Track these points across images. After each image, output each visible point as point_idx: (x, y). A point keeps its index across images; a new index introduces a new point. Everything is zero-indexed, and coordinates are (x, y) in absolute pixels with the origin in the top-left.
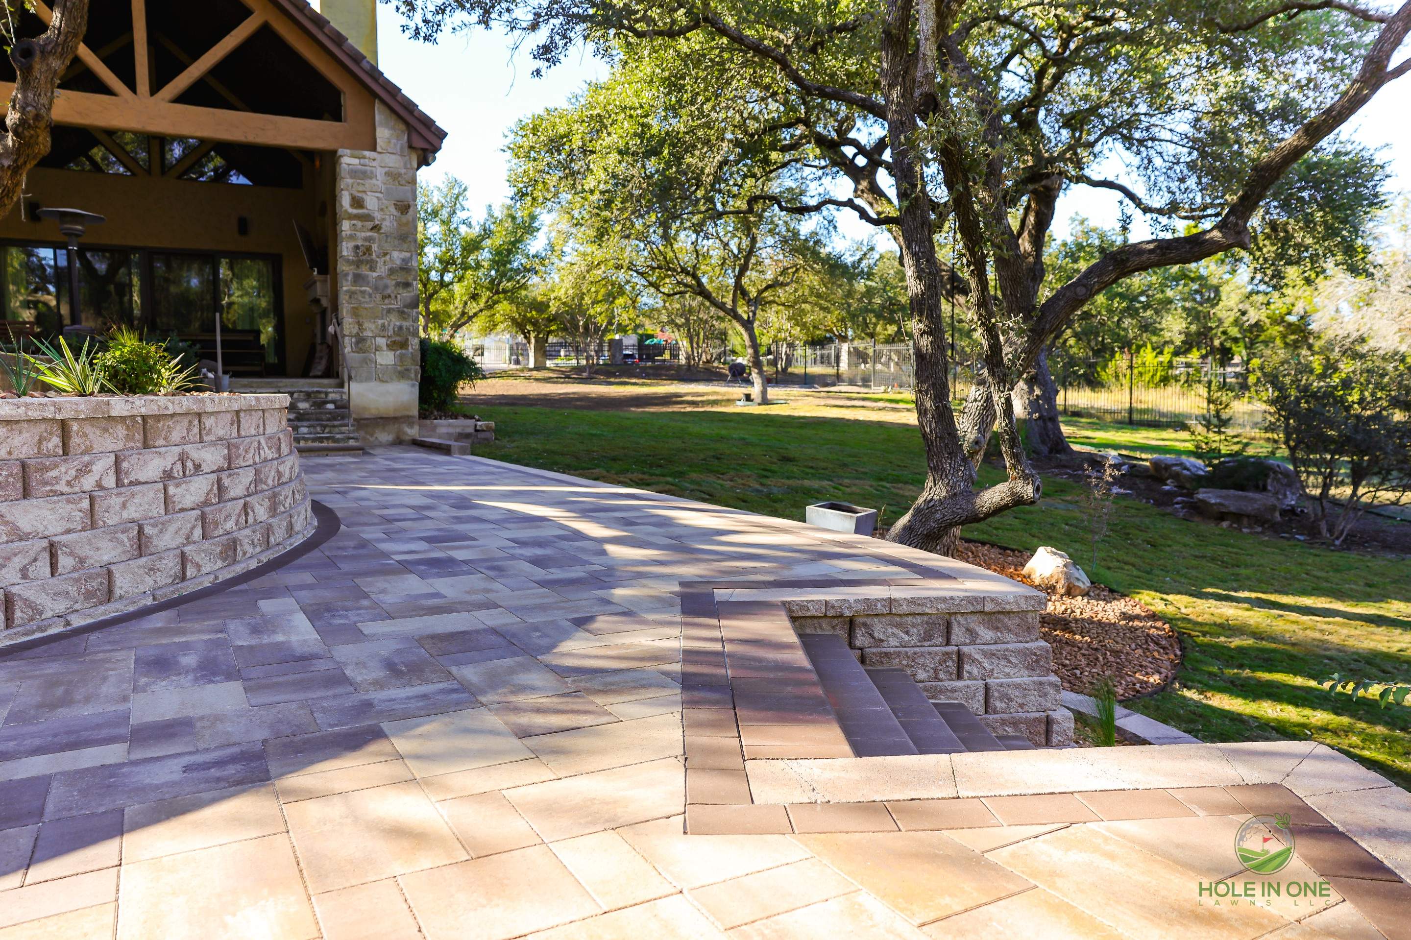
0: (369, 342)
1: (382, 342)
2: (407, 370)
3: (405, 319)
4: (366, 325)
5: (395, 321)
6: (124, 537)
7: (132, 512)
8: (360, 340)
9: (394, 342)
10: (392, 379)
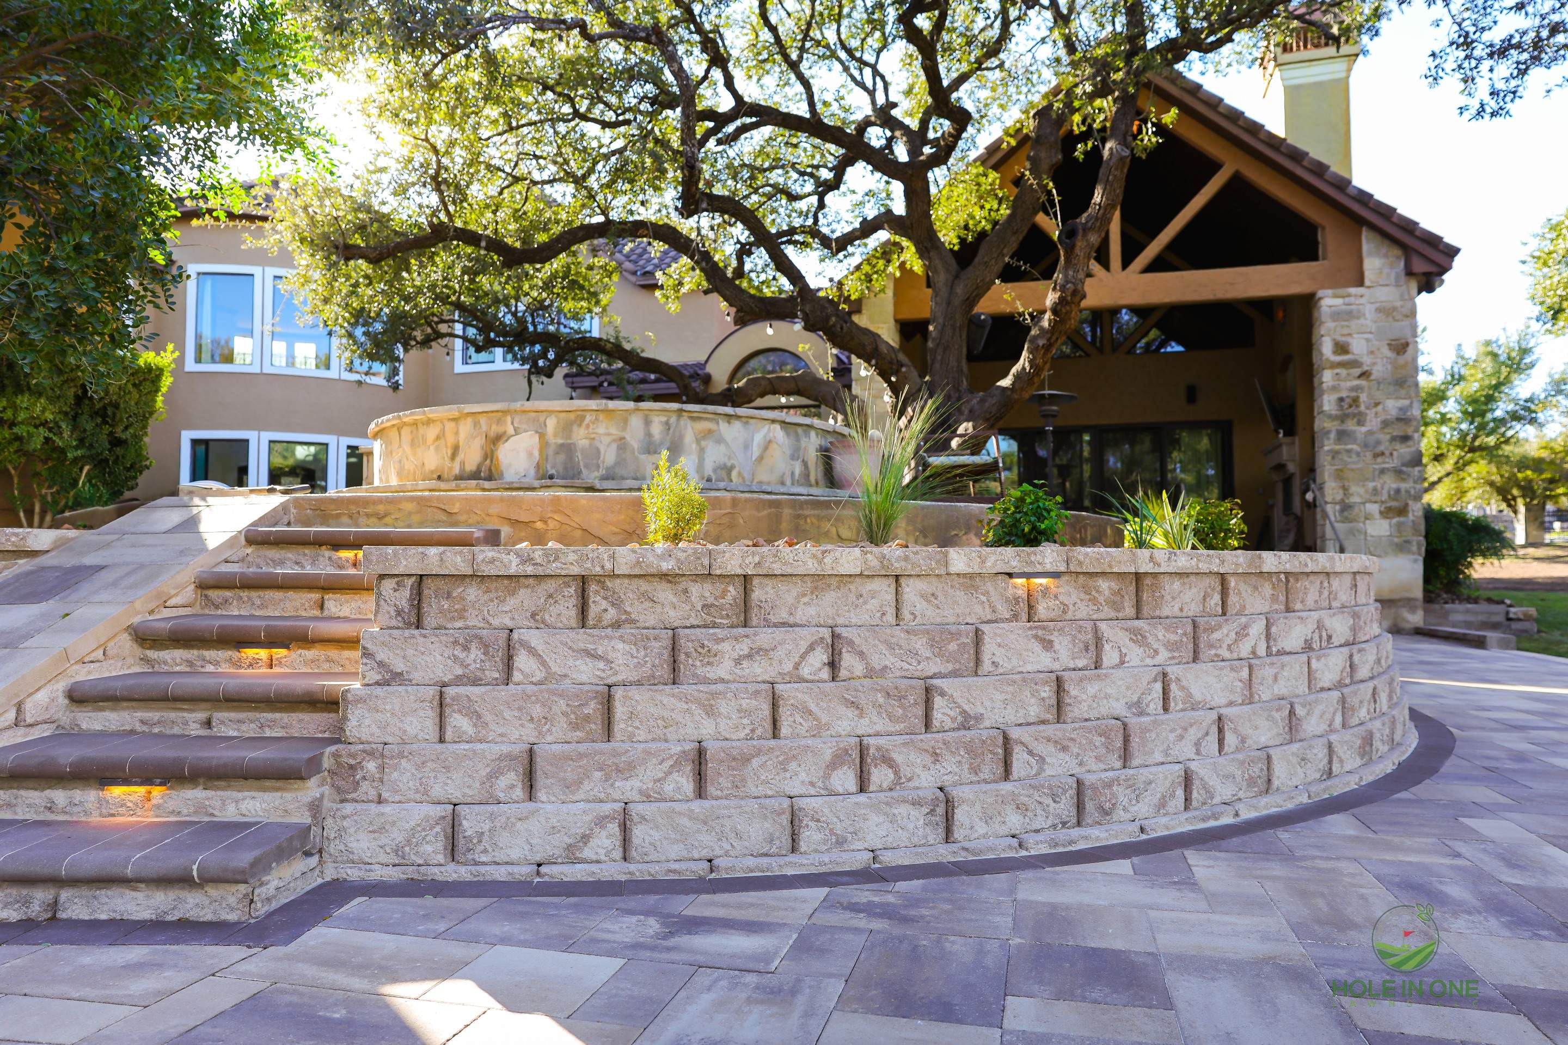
0: (1356, 510)
1: (1373, 508)
2: (1407, 542)
3: (1403, 480)
4: (1353, 489)
5: (1390, 483)
6: (1277, 715)
7: (1282, 688)
8: (1346, 507)
9: (1389, 509)
10: (1386, 553)
